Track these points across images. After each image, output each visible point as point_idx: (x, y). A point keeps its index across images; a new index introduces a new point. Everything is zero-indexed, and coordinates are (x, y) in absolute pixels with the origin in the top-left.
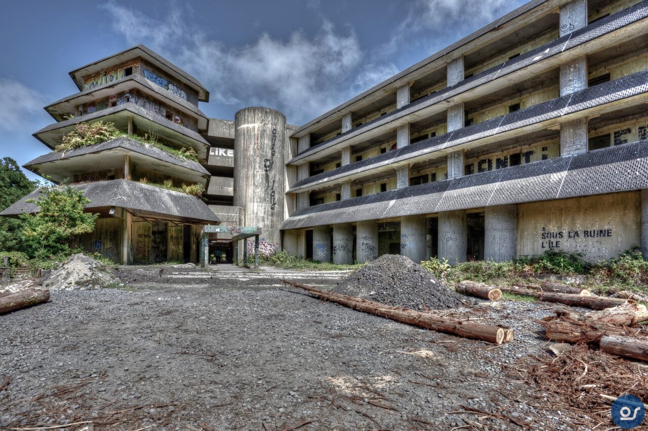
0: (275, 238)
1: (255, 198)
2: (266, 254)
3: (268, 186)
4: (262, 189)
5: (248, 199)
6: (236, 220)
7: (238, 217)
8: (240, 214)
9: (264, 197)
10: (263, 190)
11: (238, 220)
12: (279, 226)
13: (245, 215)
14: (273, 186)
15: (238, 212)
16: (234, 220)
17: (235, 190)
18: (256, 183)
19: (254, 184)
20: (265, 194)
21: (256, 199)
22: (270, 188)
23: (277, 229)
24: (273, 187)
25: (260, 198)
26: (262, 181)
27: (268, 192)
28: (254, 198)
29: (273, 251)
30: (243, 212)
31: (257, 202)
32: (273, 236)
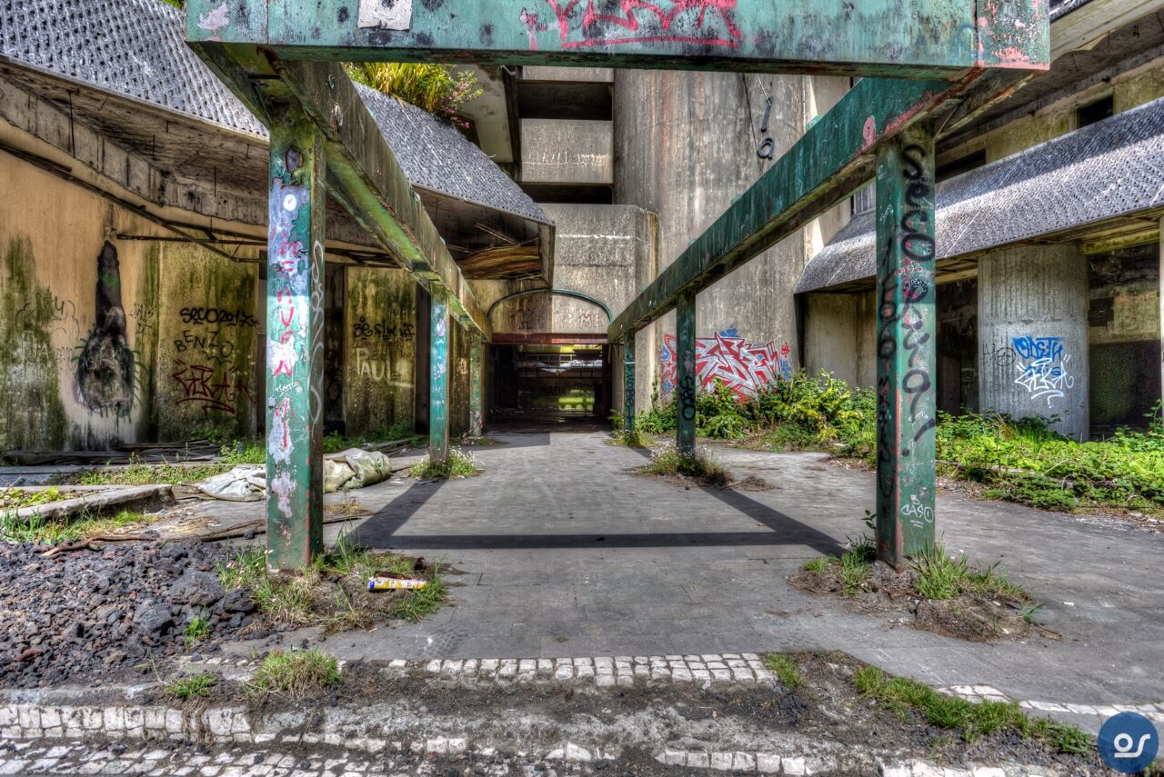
0: (777, 324)
1: (698, 170)
2: (746, 391)
3: (749, 119)
4: (723, 131)
5: (669, 179)
6: (624, 259)
7: (632, 246)
8: (638, 234)
9: (734, 162)
10: (730, 136)
11: (630, 258)
12: (793, 279)
13: (657, 239)
14: (767, 117)
15: (631, 227)
16: (617, 257)
17: (617, 160)
18: (700, 112)
19: (692, 114)
20: (737, 152)
21: (702, 174)
22: (756, 128)
23: (783, 290)
24: (765, 123)
25: (717, 167)
26: (724, 100)
27: (748, 143)
28: (692, 169)
29: (770, 377)
30: (651, 229)
31: (705, 184)
32: (771, 320)
